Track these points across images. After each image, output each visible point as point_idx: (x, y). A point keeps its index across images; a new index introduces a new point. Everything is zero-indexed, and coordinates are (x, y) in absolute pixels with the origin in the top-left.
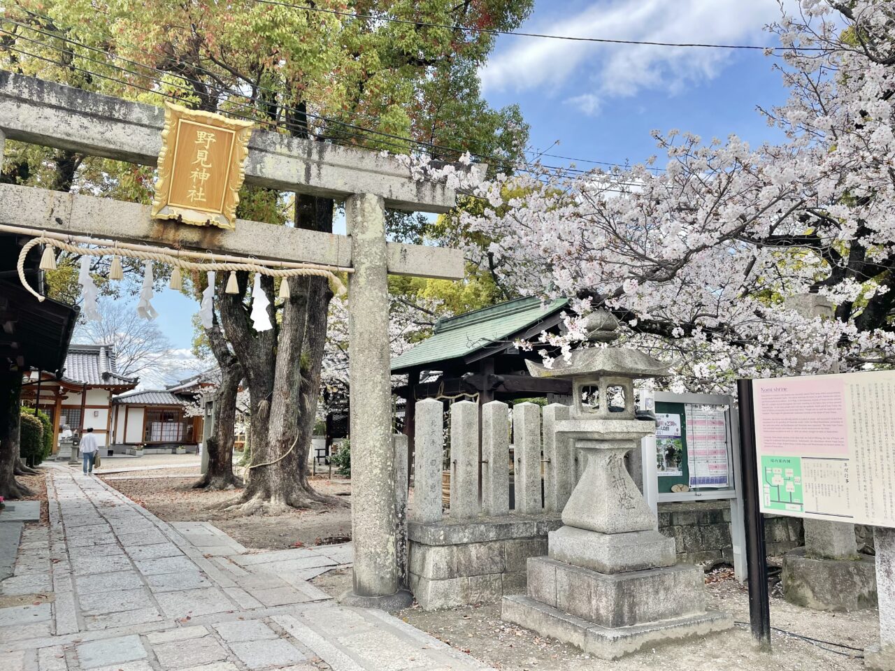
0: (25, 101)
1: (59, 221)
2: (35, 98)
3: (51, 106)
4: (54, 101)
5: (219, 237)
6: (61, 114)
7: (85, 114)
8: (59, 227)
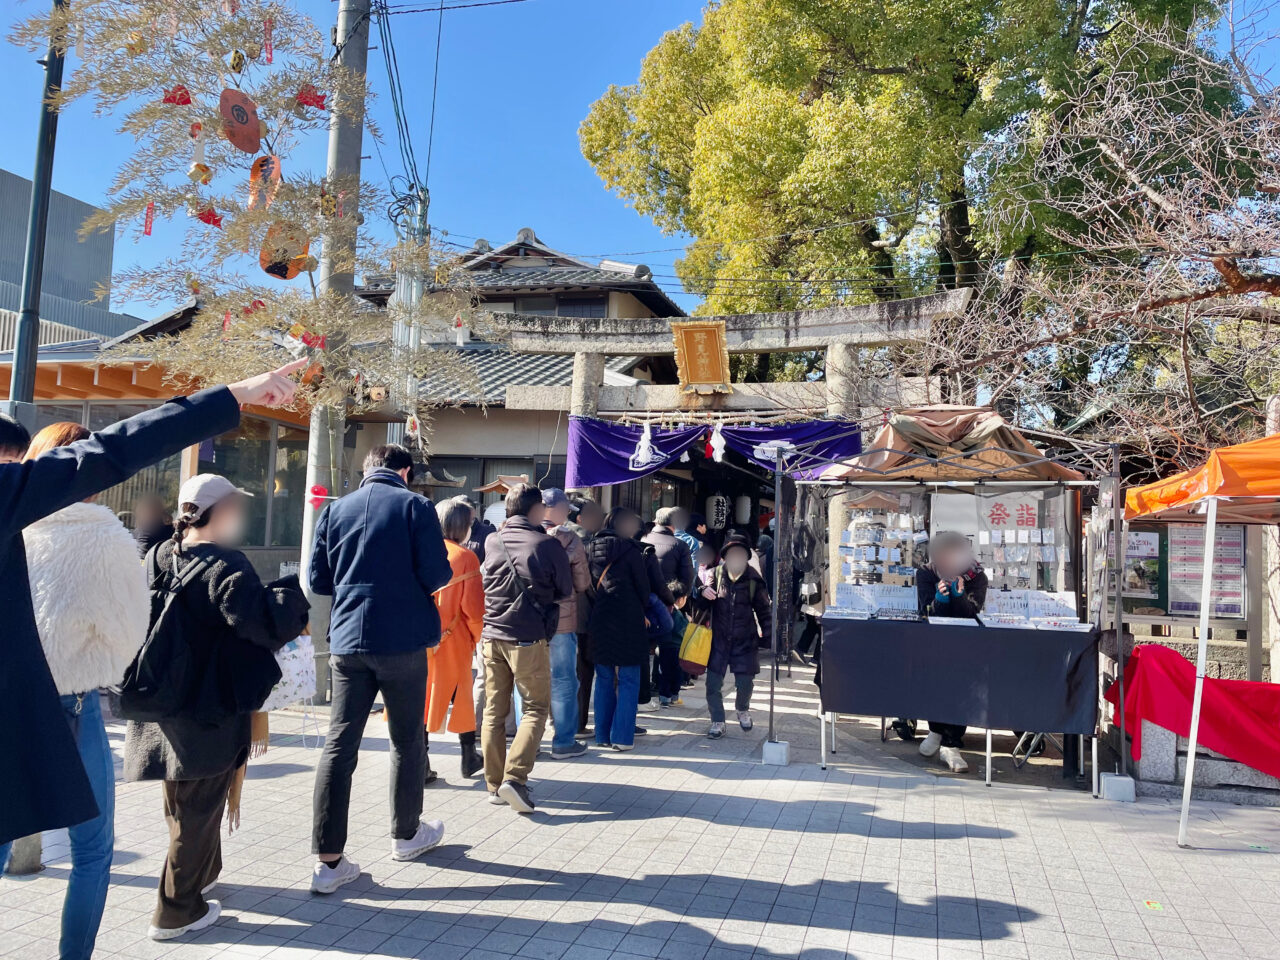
0: (609, 334)
1: (631, 404)
2: (614, 331)
3: (623, 334)
4: (623, 331)
5: (724, 399)
6: (628, 337)
7: (640, 334)
8: (631, 408)
